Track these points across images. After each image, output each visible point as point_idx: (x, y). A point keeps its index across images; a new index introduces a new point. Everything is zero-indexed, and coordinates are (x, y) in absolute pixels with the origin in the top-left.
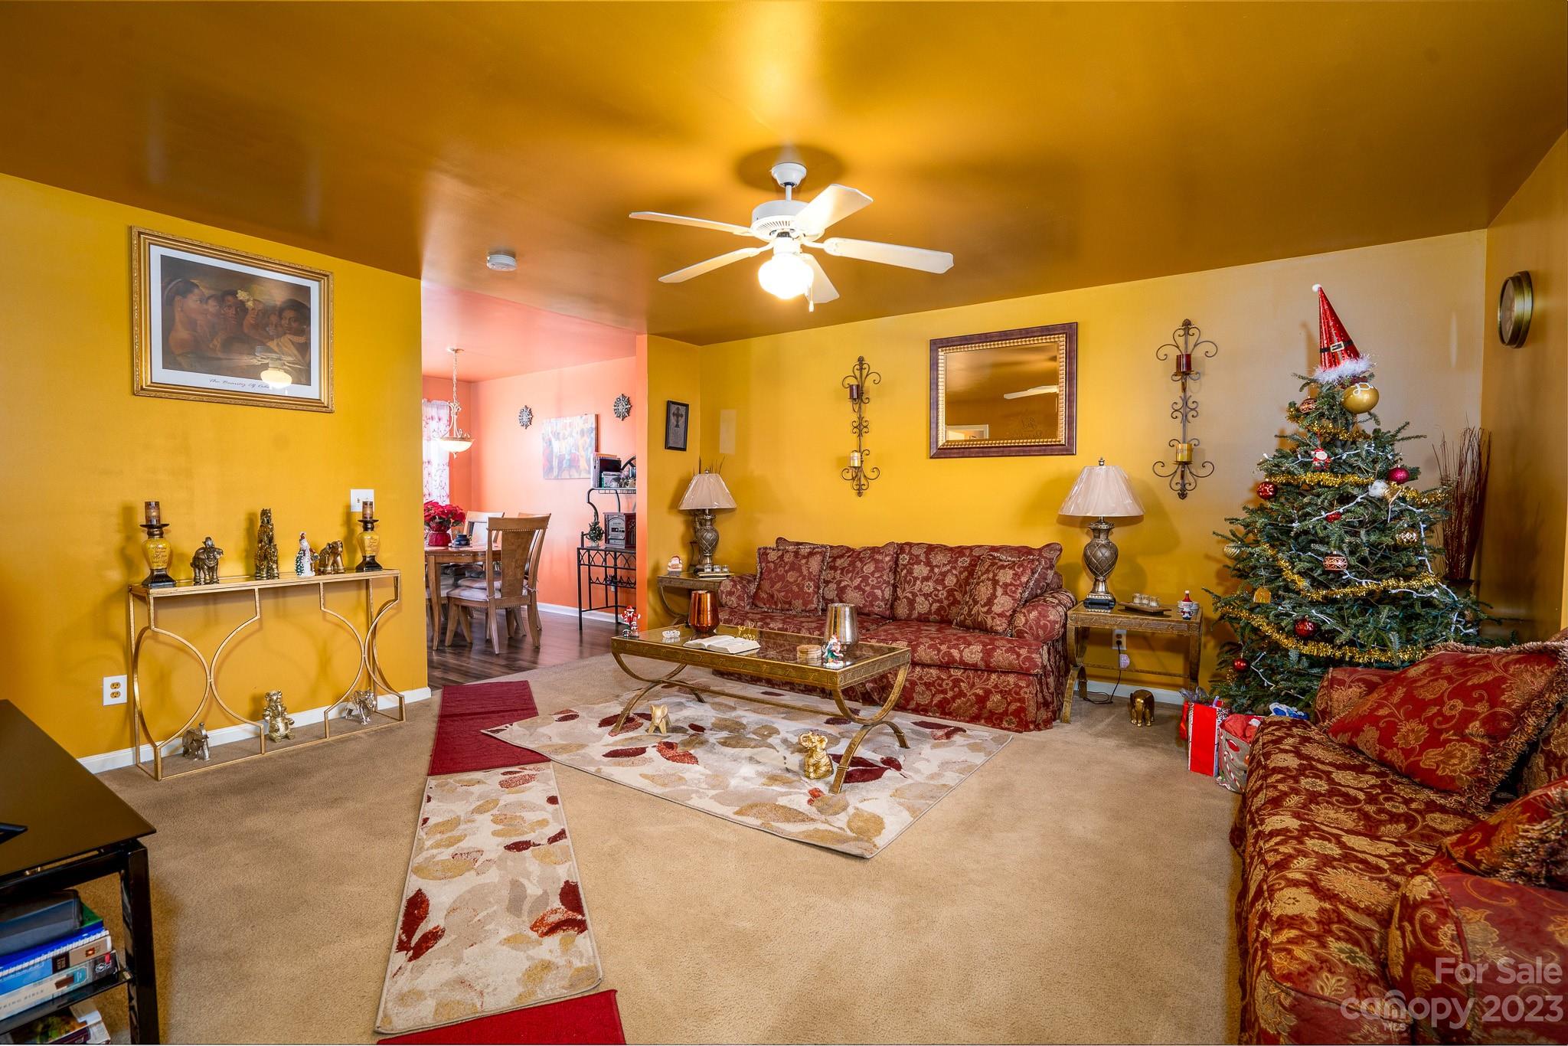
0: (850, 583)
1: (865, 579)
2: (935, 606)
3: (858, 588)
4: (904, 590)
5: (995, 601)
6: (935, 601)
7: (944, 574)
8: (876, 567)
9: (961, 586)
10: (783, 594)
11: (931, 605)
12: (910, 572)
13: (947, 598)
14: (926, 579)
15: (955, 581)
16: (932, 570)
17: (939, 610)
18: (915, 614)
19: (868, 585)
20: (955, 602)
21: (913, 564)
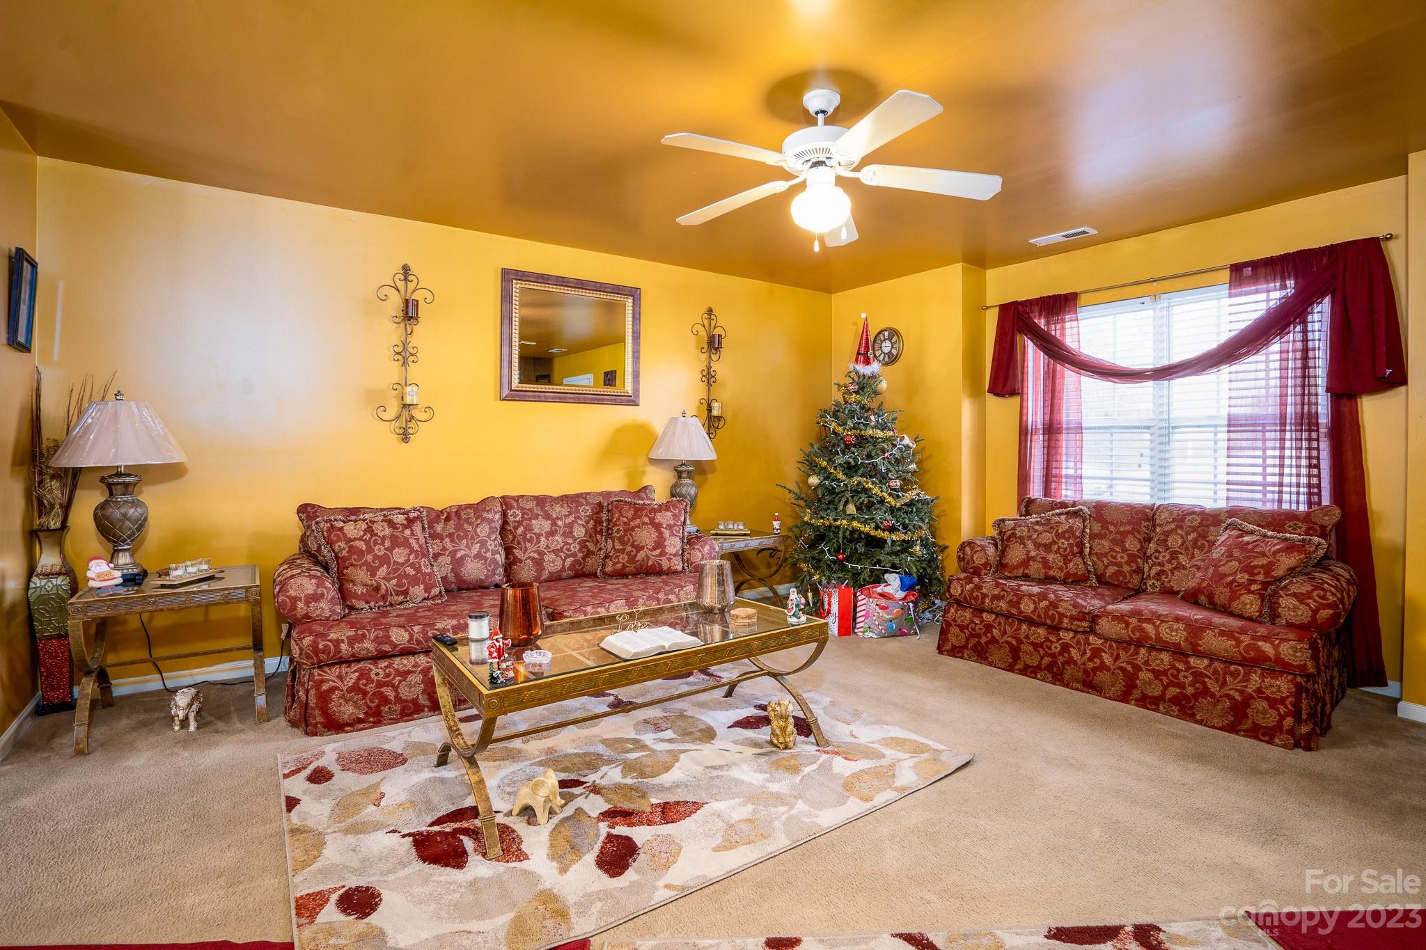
0: (467, 552)
1: (483, 544)
2: (569, 561)
3: (478, 556)
4: (526, 550)
5: (666, 543)
6: (568, 556)
7: (570, 526)
8: (491, 528)
9: (591, 536)
10: (394, 582)
11: (564, 561)
12: (529, 529)
13: (580, 551)
14: (552, 533)
15: (584, 531)
16: (554, 523)
17: (573, 565)
18: (545, 575)
19: (487, 550)
20: (589, 554)
21: (530, 519)
